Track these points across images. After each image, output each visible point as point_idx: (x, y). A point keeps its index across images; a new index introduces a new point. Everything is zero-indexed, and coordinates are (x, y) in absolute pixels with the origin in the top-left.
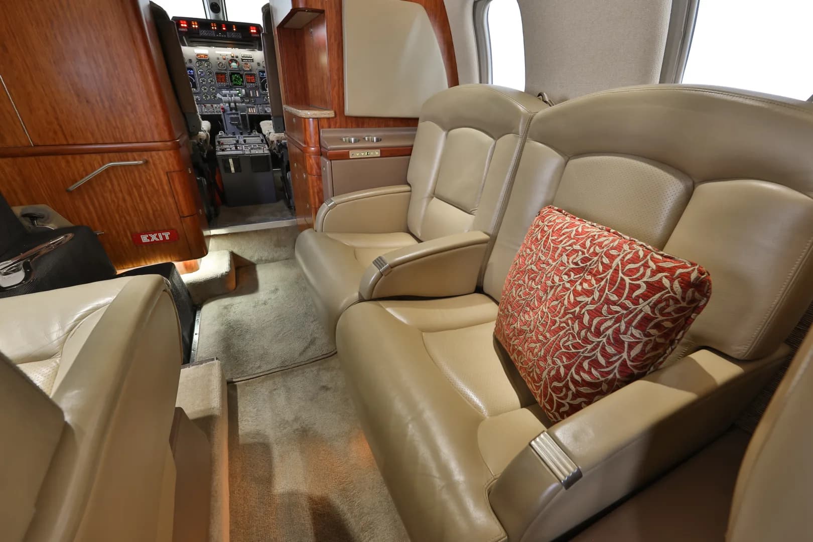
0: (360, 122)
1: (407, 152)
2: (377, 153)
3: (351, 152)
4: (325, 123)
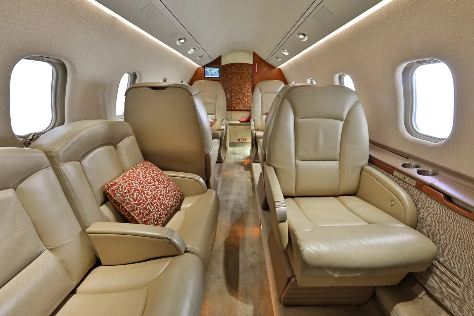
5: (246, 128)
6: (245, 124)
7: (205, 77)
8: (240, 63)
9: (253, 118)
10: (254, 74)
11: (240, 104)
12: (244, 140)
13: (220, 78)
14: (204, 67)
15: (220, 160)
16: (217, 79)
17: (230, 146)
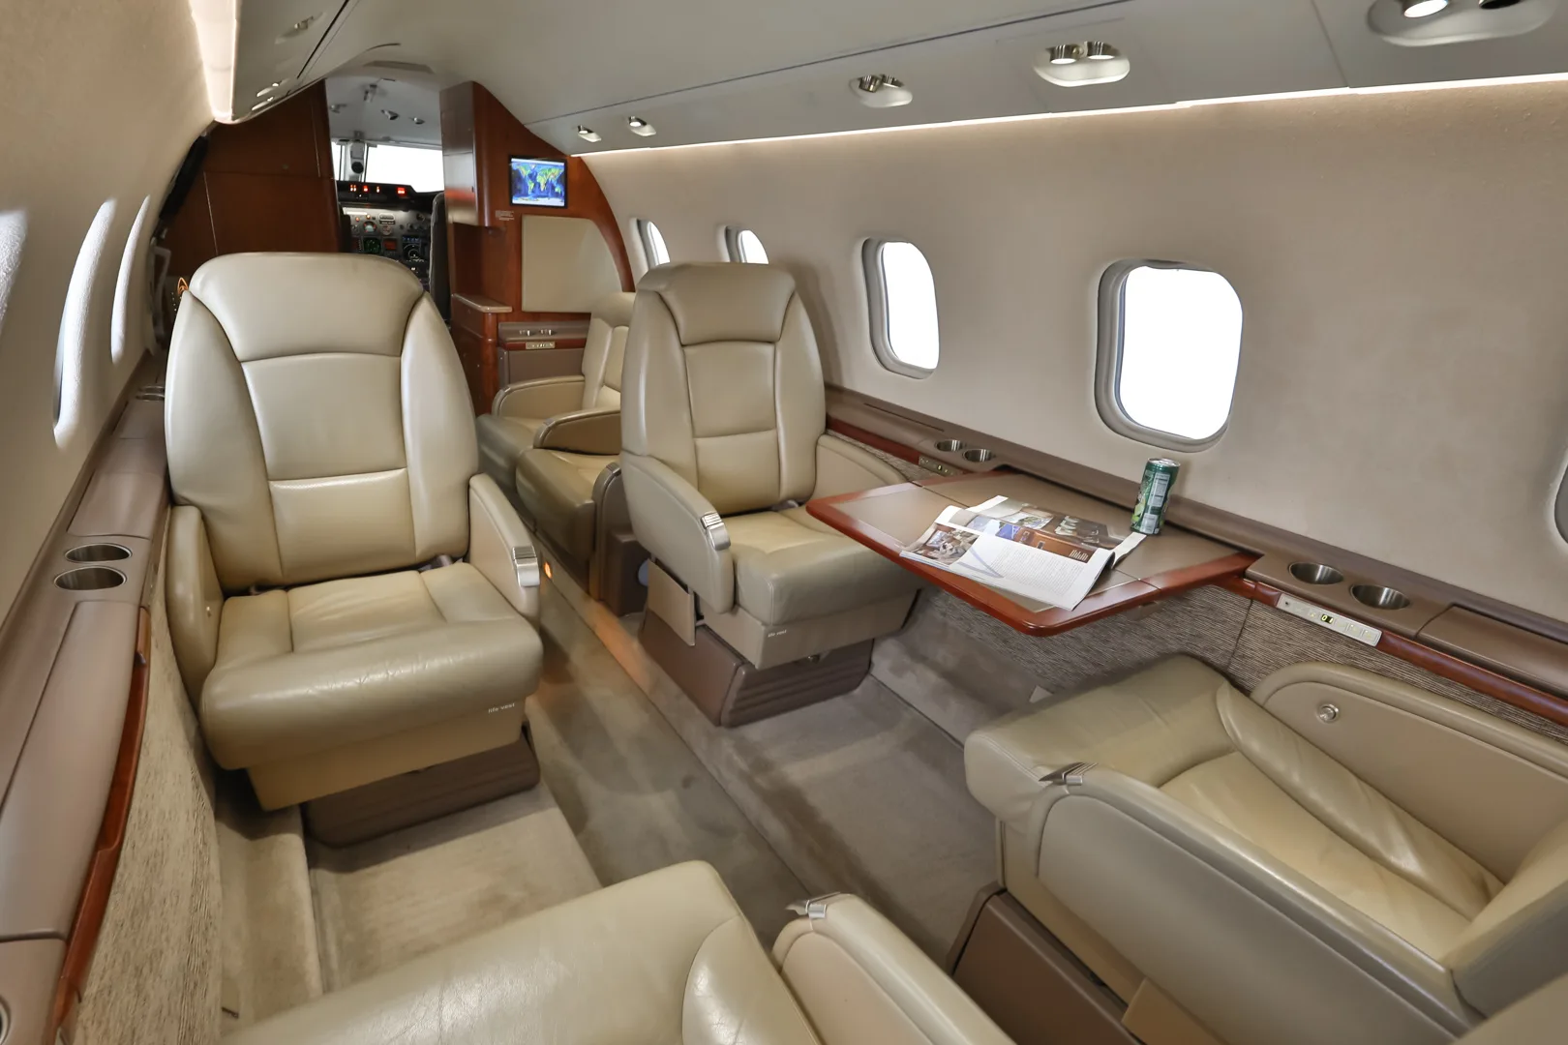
0: (537, 317)
1: (581, 344)
2: (552, 345)
3: (527, 344)
4: (503, 318)
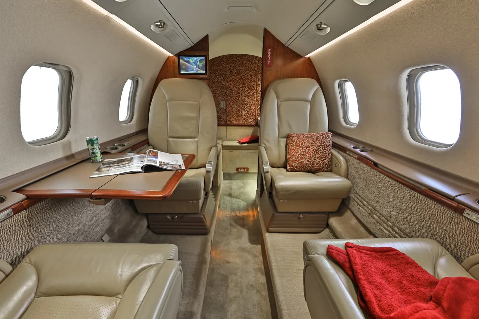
5: (248, 152)
6: (247, 146)
7: (180, 73)
8: (239, 54)
9: (264, 145)
10: (264, 67)
11: (238, 117)
12: (246, 169)
13: (206, 74)
14: (179, 55)
15: (202, 224)
16: (201, 76)
17: (224, 178)
